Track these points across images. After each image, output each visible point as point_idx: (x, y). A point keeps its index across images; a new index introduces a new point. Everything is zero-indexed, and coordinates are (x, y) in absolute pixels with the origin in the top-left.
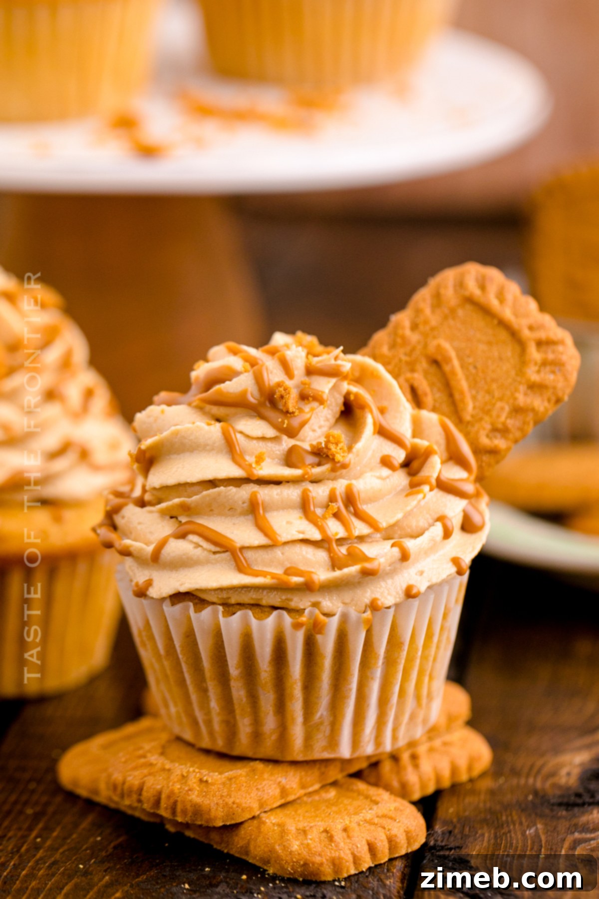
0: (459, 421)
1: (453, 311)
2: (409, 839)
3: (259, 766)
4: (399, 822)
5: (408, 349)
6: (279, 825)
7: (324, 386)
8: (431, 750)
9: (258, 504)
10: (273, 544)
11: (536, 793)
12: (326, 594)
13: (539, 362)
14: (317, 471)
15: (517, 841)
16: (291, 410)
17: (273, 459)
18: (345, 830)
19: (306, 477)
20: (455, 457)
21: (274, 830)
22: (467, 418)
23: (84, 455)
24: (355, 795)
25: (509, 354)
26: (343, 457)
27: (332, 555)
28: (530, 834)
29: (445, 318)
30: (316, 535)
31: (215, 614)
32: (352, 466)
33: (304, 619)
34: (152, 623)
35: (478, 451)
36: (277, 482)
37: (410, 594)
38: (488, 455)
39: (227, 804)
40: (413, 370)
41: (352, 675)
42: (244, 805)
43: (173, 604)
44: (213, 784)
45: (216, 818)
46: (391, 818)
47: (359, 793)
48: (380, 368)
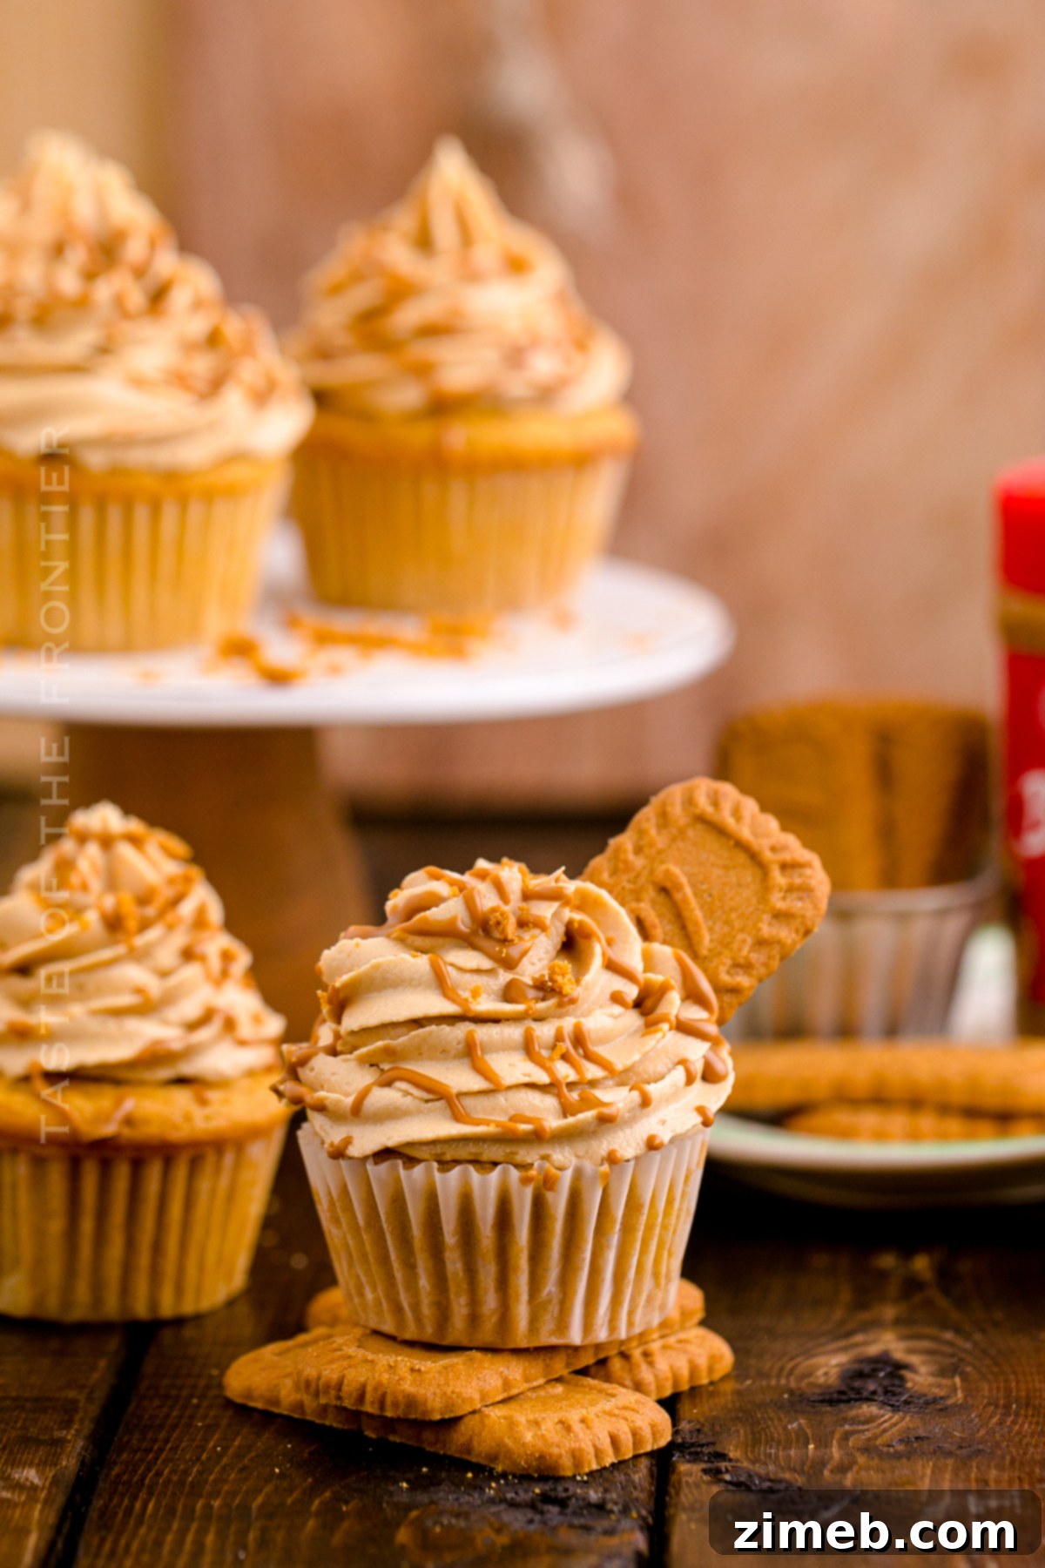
0: (695, 956)
1: (682, 832)
2: (655, 1434)
3: (478, 1355)
4: (643, 1414)
5: (632, 875)
6: (505, 1418)
7: (545, 910)
8: (665, 1347)
9: (475, 1044)
10: (495, 1088)
11: (791, 1392)
12: (557, 1145)
13: (785, 887)
14: (542, 1006)
15: (779, 1434)
16: (510, 936)
17: (489, 994)
18: (583, 1421)
19: (530, 1012)
20: (693, 996)
21: (500, 1423)
22: (704, 952)
23: (230, 1025)
24: (587, 1389)
25: (749, 879)
26: (572, 989)
27: (563, 1100)
28: (792, 1428)
29: (674, 839)
30: (544, 1078)
31: (429, 1172)
32: (579, 1002)
33: (533, 1173)
34: (351, 1188)
35: (719, 989)
36: (495, 1020)
37: (652, 1145)
38: (729, 994)
39: (445, 1394)
40: (638, 900)
41: (586, 1241)
42: (464, 1395)
43: (376, 1163)
44: (427, 1372)
45: (433, 1410)
46: (633, 1410)
47: (591, 1388)
48: (604, 894)
